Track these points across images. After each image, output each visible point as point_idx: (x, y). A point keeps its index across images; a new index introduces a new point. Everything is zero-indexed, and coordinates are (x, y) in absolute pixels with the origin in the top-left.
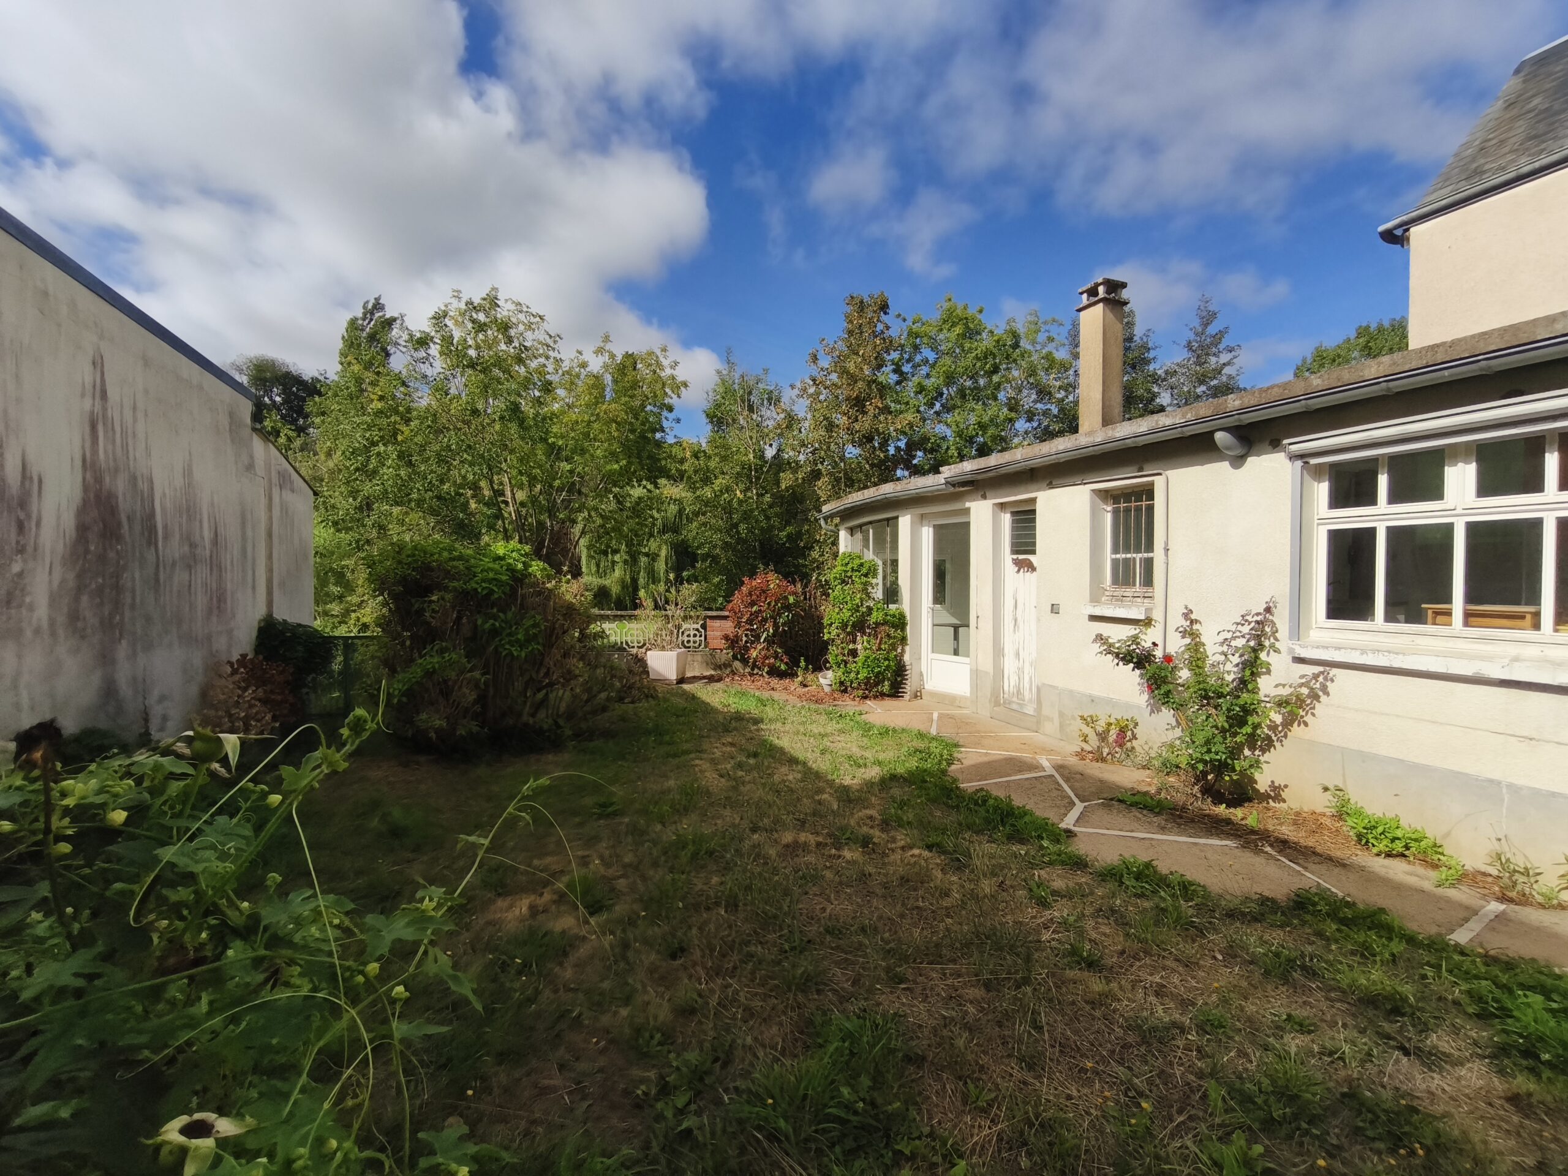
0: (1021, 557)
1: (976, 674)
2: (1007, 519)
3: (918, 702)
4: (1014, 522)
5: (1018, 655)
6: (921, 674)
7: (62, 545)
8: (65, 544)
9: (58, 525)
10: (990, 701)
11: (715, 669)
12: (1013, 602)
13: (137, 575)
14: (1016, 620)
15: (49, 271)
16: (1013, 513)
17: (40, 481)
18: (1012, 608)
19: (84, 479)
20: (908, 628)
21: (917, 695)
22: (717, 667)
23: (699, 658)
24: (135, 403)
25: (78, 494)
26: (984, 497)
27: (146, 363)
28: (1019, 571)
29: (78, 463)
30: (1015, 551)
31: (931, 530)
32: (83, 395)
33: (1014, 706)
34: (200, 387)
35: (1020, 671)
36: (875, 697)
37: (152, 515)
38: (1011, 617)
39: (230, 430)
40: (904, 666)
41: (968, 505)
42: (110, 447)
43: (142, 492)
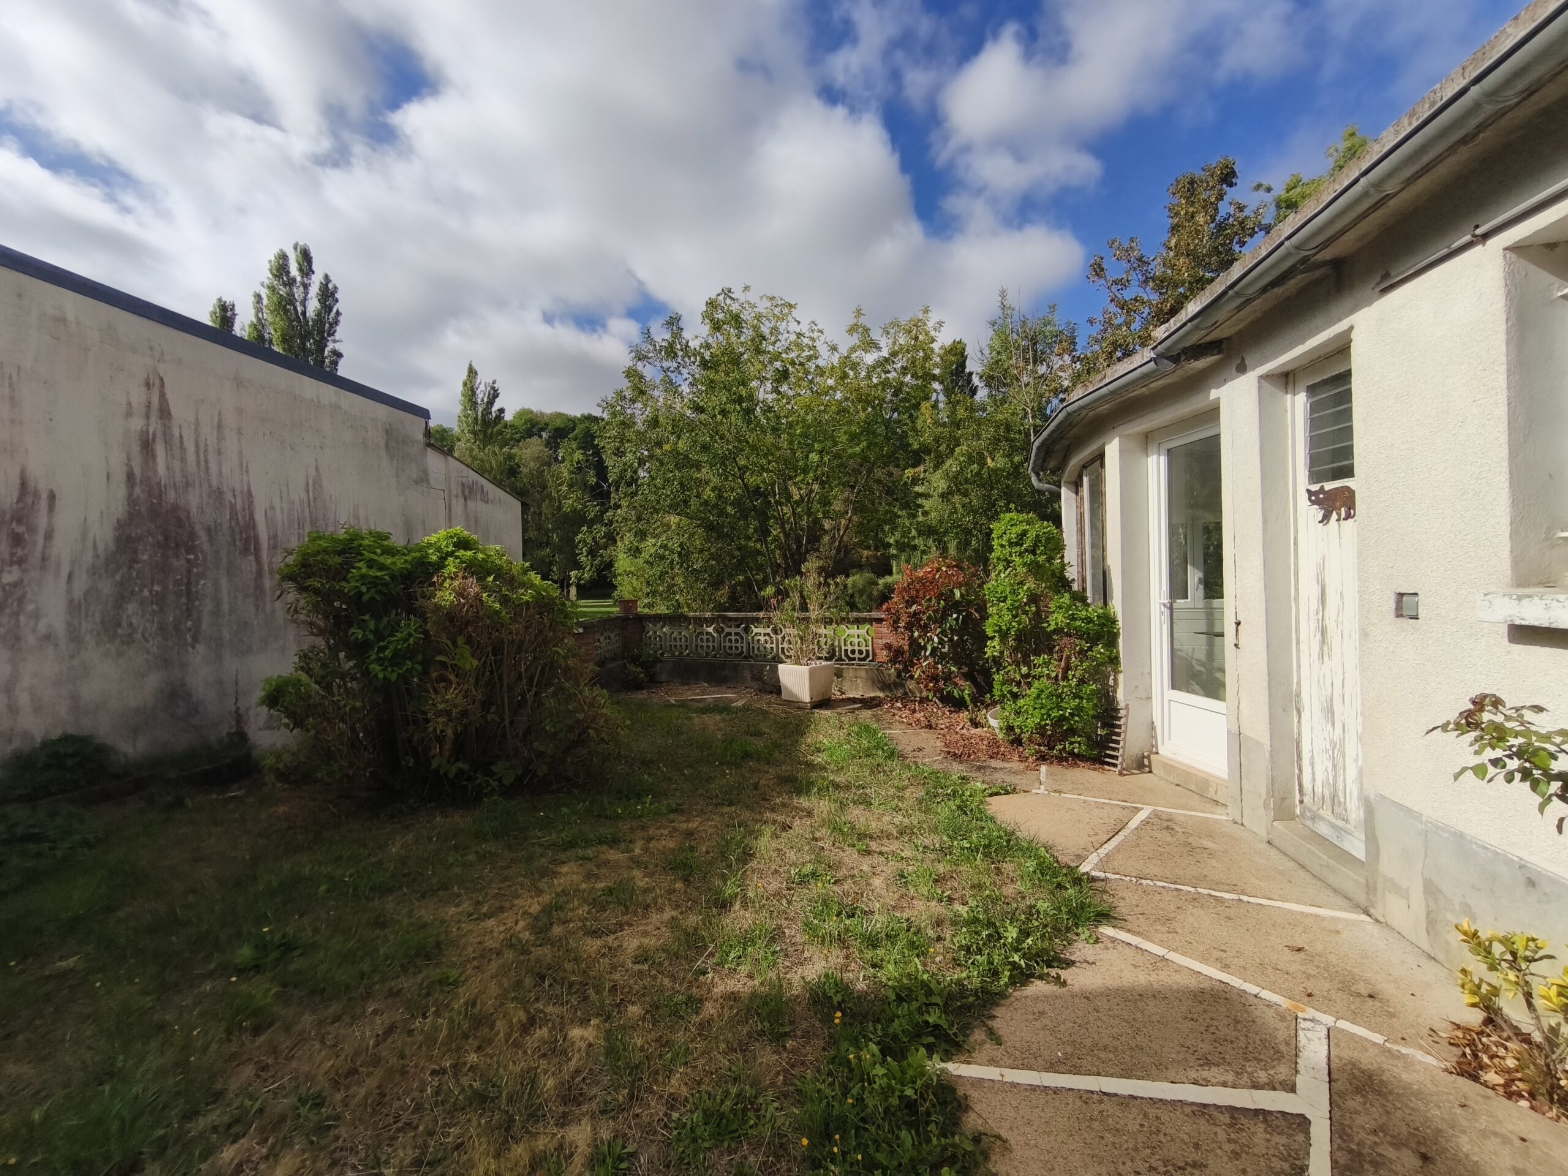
0: (1329, 486)
1: (1238, 741)
2: (1298, 405)
3: (1144, 778)
4: (1314, 408)
5: (1329, 712)
6: (1152, 726)
7: (90, 553)
8: (97, 556)
9: (84, 536)
10: (1266, 806)
11: (882, 689)
12: (1316, 591)
13: (224, 582)
14: (1324, 631)
15: (69, 300)
16: (1312, 390)
17: (52, 497)
18: (1314, 604)
19: (130, 495)
20: (1120, 640)
21: (1142, 764)
22: (885, 686)
23: (863, 674)
24: (220, 421)
25: (119, 508)
26: (1242, 369)
27: (239, 382)
28: (1326, 518)
29: (120, 476)
30: (1315, 476)
31: (1163, 459)
32: (129, 414)
33: (1323, 829)
34: (337, 407)
35: (1337, 751)
36: (1060, 760)
37: (251, 525)
38: (1313, 624)
39: (387, 446)
40: (1117, 710)
41: (1214, 394)
42: (177, 464)
43: (232, 507)
